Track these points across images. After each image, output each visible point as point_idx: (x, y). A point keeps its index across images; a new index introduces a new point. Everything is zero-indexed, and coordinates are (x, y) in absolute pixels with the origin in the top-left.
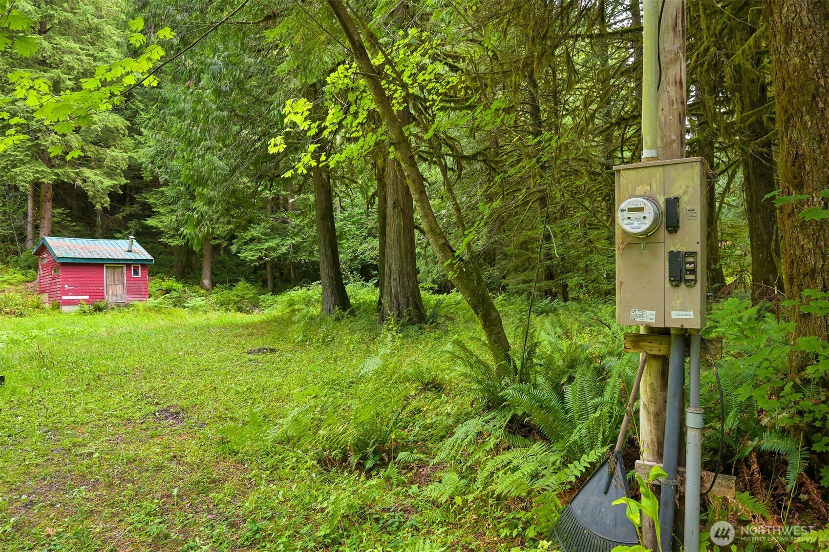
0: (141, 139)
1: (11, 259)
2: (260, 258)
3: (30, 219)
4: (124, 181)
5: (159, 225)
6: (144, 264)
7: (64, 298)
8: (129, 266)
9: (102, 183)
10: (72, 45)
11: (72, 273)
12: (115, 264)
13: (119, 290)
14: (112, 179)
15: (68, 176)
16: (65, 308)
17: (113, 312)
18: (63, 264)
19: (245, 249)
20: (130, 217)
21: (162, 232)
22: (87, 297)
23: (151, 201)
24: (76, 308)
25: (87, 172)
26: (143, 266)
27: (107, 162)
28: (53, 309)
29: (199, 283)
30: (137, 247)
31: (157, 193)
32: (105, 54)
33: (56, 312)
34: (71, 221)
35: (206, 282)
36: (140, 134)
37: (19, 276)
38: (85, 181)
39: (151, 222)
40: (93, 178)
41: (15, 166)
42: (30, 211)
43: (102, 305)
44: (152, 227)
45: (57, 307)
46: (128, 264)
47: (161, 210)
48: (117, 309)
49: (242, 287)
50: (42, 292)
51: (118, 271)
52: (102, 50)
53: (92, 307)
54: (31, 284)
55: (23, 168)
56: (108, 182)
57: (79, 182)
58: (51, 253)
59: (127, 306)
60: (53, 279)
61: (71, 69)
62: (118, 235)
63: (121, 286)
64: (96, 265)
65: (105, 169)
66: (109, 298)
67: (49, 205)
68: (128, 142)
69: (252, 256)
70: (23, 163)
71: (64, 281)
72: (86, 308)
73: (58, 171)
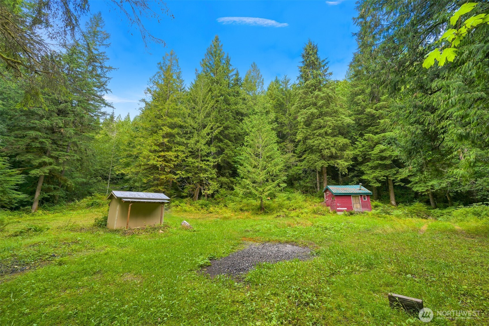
0: (356, 146)
1: (314, 194)
2: (427, 190)
3: (318, 180)
4: (352, 163)
5: (368, 178)
6: (368, 195)
7: (338, 209)
8: (361, 196)
9: (344, 164)
10: (329, 118)
11: (340, 199)
12: (356, 195)
13: (359, 206)
14: (347, 162)
15: (332, 164)
16: (339, 213)
17: (358, 215)
18: (336, 196)
19: (416, 186)
20: (353, 177)
21: (370, 181)
22: (346, 209)
23: (363, 169)
24: (342, 213)
25: (339, 161)
26: (367, 196)
27: (345, 156)
28: (334, 213)
29: (389, 202)
30: (363, 188)
31: (365, 166)
32: (340, 118)
33: (335, 214)
34: (332, 180)
35: (393, 202)
36: (355, 144)
37: (318, 200)
38: (338, 164)
39: (364, 177)
40: (341, 163)
41: (315, 163)
42: (318, 178)
43: (353, 212)
44: (365, 179)
45: (335, 212)
46: (361, 195)
47: (368, 172)
48: (359, 214)
49: (418, 205)
50: (328, 206)
51: (357, 198)
52: (339, 117)
53: (349, 213)
54: (322, 203)
55: (318, 163)
56: (346, 164)
57: (336, 165)
58: (330, 191)
59: (363, 213)
60: (332, 201)
61: (330, 126)
62: (350, 184)
63: (359, 204)
64: (348, 196)
65: (345, 159)
66: (355, 210)
67: (325, 175)
68: (351, 148)
69: (422, 189)
70: (318, 161)
71: (337, 202)
72: (346, 213)
73: (329, 162)
